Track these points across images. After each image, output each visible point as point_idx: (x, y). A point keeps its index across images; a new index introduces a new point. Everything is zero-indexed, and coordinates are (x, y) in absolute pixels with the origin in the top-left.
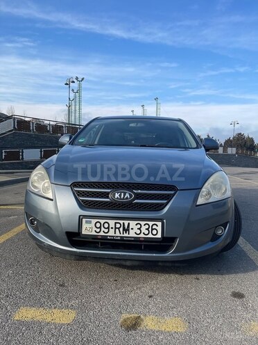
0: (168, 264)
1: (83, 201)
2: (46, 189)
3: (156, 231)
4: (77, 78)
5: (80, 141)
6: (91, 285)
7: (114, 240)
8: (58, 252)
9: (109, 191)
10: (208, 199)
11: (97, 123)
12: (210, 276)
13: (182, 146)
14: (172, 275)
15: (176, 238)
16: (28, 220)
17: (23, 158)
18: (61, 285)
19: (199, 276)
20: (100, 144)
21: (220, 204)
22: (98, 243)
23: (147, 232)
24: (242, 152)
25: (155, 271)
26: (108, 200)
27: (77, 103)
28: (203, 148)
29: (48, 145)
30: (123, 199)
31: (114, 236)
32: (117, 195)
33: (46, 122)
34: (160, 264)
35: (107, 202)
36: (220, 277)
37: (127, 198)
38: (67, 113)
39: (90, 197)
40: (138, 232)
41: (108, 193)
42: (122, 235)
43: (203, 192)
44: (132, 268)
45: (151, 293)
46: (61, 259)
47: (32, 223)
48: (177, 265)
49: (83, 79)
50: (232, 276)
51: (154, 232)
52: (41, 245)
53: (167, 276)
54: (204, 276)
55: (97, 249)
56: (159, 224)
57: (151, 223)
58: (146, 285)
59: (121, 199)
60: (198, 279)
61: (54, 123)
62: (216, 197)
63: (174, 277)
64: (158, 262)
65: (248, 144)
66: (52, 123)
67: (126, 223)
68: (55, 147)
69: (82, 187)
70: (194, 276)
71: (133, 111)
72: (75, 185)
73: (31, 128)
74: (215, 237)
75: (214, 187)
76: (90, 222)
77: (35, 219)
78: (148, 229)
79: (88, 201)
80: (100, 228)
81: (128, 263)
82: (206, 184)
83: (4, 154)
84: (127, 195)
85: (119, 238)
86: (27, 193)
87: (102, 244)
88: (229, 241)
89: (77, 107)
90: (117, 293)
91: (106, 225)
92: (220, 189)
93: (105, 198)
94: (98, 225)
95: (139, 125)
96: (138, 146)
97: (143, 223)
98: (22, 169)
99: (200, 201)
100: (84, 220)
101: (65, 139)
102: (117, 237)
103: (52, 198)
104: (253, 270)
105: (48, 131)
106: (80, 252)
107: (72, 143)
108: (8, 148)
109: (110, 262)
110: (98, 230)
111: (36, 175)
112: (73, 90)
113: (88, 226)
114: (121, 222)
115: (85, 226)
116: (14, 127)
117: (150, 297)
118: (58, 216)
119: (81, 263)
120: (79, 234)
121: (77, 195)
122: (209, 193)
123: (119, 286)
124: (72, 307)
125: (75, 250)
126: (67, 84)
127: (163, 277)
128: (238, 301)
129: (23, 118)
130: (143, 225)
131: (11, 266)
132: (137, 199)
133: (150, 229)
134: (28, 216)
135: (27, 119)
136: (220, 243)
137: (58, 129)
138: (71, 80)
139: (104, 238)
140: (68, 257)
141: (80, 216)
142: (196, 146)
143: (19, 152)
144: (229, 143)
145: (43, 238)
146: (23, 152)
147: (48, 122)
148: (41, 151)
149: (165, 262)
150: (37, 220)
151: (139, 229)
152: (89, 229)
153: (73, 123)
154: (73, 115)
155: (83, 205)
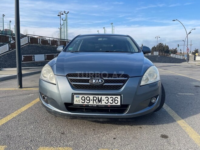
0: (124, 120)
1: (74, 85)
2: (51, 78)
3: (117, 101)
4: (65, 12)
5: (69, 49)
6: (80, 133)
7: (93, 107)
8: (60, 114)
9: (89, 78)
10: (147, 82)
11: (79, 38)
12: (148, 126)
13: (129, 51)
14: (126, 126)
15: (129, 105)
16: (41, 96)
17: (34, 60)
18: (62, 134)
19: (141, 126)
20: (81, 51)
21: (154, 85)
22: (83, 109)
23: (112, 102)
24: (162, 54)
25: (116, 124)
26: (89, 84)
27: (65, 27)
28: (142, 52)
29: (49, 52)
30: (98, 83)
31: (92, 105)
32: (94, 81)
33: (47, 38)
34: (120, 120)
35: (88, 85)
36: (153, 127)
37: (100, 83)
38: (59, 33)
39: (78, 82)
40: (107, 102)
41: (89, 80)
42: (97, 104)
43: (144, 78)
44: (103, 122)
45: (114, 136)
46: (61, 119)
47: (44, 98)
48: (129, 120)
49: (68, 12)
50: (161, 125)
51: (116, 102)
52: (49, 111)
53: (123, 126)
54: (144, 126)
55: (83, 112)
56: (119, 97)
57: (114, 97)
58: (111, 132)
59: (96, 83)
60: (141, 128)
61: (52, 39)
62: (151, 81)
63: (127, 127)
64: (118, 119)
65: (166, 49)
66: (51, 39)
67: (100, 97)
68: (53, 53)
69: (73, 77)
70: (139, 126)
71: (98, 31)
72: (68, 75)
73: (39, 42)
74: (151, 104)
75: (150, 75)
76: (79, 97)
77: (46, 96)
78: (112, 100)
79: (77, 84)
80: (85, 100)
81: (101, 120)
82: (145, 74)
83: (23, 58)
84: (100, 81)
85: (96, 106)
86: (40, 80)
87: (86, 109)
88: (158, 106)
89: (65, 29)
90: (95, 137)
91: (88, 99)
92: (154, 76)
93: (87, 83)
94: (83, 98)
95: (104, 39)
96: (104, 52)
97: (109, 97)
98: (34, 66)
99: (143, 83)
100: (75, 96)
101: (60, 48)
102: (95, 105)
103: (55, 83)
104: (172, 122)
105: (49, 44)
106: (73, 115)
107: (65, 51)
108: (25, 54)
109: (91, 120)
110: (83, 101)
111: (45, 70)
112: (62, 19)
113: (78, 99)
114: (97, 96)
115: (75, 99)
116: (28, 42)
117: (114, 139)
118: (60, 94)
119: (73, 120)
120: (72, 104)
121: (70, 81)
122: (147, 79)
123: (96, 133)
124: (70, 146)
125: (70, 113)
126: (59, 15)
127: (121, 127)
128: (165, 140)
129: (33, 36)
130: (109, 98)
131: (32, 123)
132: (106, 83)
133: (114, 100)
134: (41, 94)
135: (36, 37)
136: (153, 107)
137: (54, 42)
138: (61, 13)
139: (87, 106)
140: (66, 117)
141: (72, 94)
142: (138, 51)
143: (32, 56)
144: (154, 49)
145: (50, 107)
146: (34, 56)
147: (48, 38)
148: (45, 56)
149: (123, 119)
150: (47, 97)
151: (107, 100)
152: (78, 101)
153: (63, 39)
154: (63, 34)
155: (74, 87)
